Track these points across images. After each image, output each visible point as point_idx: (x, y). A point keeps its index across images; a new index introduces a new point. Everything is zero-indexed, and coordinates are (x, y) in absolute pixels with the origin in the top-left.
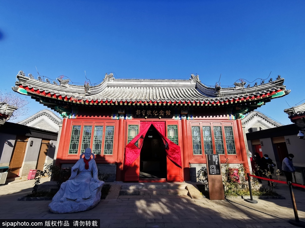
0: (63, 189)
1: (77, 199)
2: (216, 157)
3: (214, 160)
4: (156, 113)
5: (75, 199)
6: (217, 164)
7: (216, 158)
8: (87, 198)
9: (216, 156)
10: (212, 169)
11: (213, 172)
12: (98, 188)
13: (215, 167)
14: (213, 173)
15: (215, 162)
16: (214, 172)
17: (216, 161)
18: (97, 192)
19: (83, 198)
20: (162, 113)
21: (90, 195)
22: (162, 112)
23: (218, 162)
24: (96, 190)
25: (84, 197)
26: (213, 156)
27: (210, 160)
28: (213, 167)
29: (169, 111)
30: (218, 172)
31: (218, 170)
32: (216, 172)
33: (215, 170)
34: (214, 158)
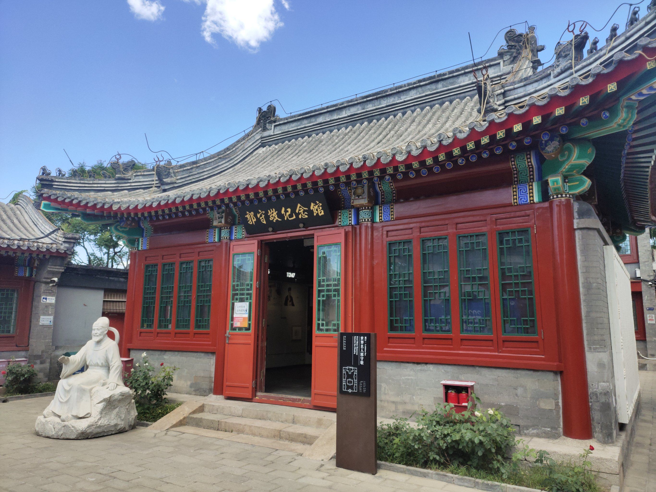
2: (362, 342)
3: (355, 351)
6: (362, 363)
7: (362, 346)
8: (81, 416)
9: (362, 338)
10: (348, 376)
11: (348, 387)
13: (356, 373)
14: (350, 391)
15: (357, 358)
16: (352, 388)
17: (362, 354)
19: (72, 416)
21: (89, 411)
22: (302, 210)
23: (367, 359)
26: (355, 337)
27: (345, 349)
28: (350, 372)
29: (317, 204)
30: (362, 389)
31: (362, 383)
32: (358, 389)
33: (356, 381)
34: (355, 344)
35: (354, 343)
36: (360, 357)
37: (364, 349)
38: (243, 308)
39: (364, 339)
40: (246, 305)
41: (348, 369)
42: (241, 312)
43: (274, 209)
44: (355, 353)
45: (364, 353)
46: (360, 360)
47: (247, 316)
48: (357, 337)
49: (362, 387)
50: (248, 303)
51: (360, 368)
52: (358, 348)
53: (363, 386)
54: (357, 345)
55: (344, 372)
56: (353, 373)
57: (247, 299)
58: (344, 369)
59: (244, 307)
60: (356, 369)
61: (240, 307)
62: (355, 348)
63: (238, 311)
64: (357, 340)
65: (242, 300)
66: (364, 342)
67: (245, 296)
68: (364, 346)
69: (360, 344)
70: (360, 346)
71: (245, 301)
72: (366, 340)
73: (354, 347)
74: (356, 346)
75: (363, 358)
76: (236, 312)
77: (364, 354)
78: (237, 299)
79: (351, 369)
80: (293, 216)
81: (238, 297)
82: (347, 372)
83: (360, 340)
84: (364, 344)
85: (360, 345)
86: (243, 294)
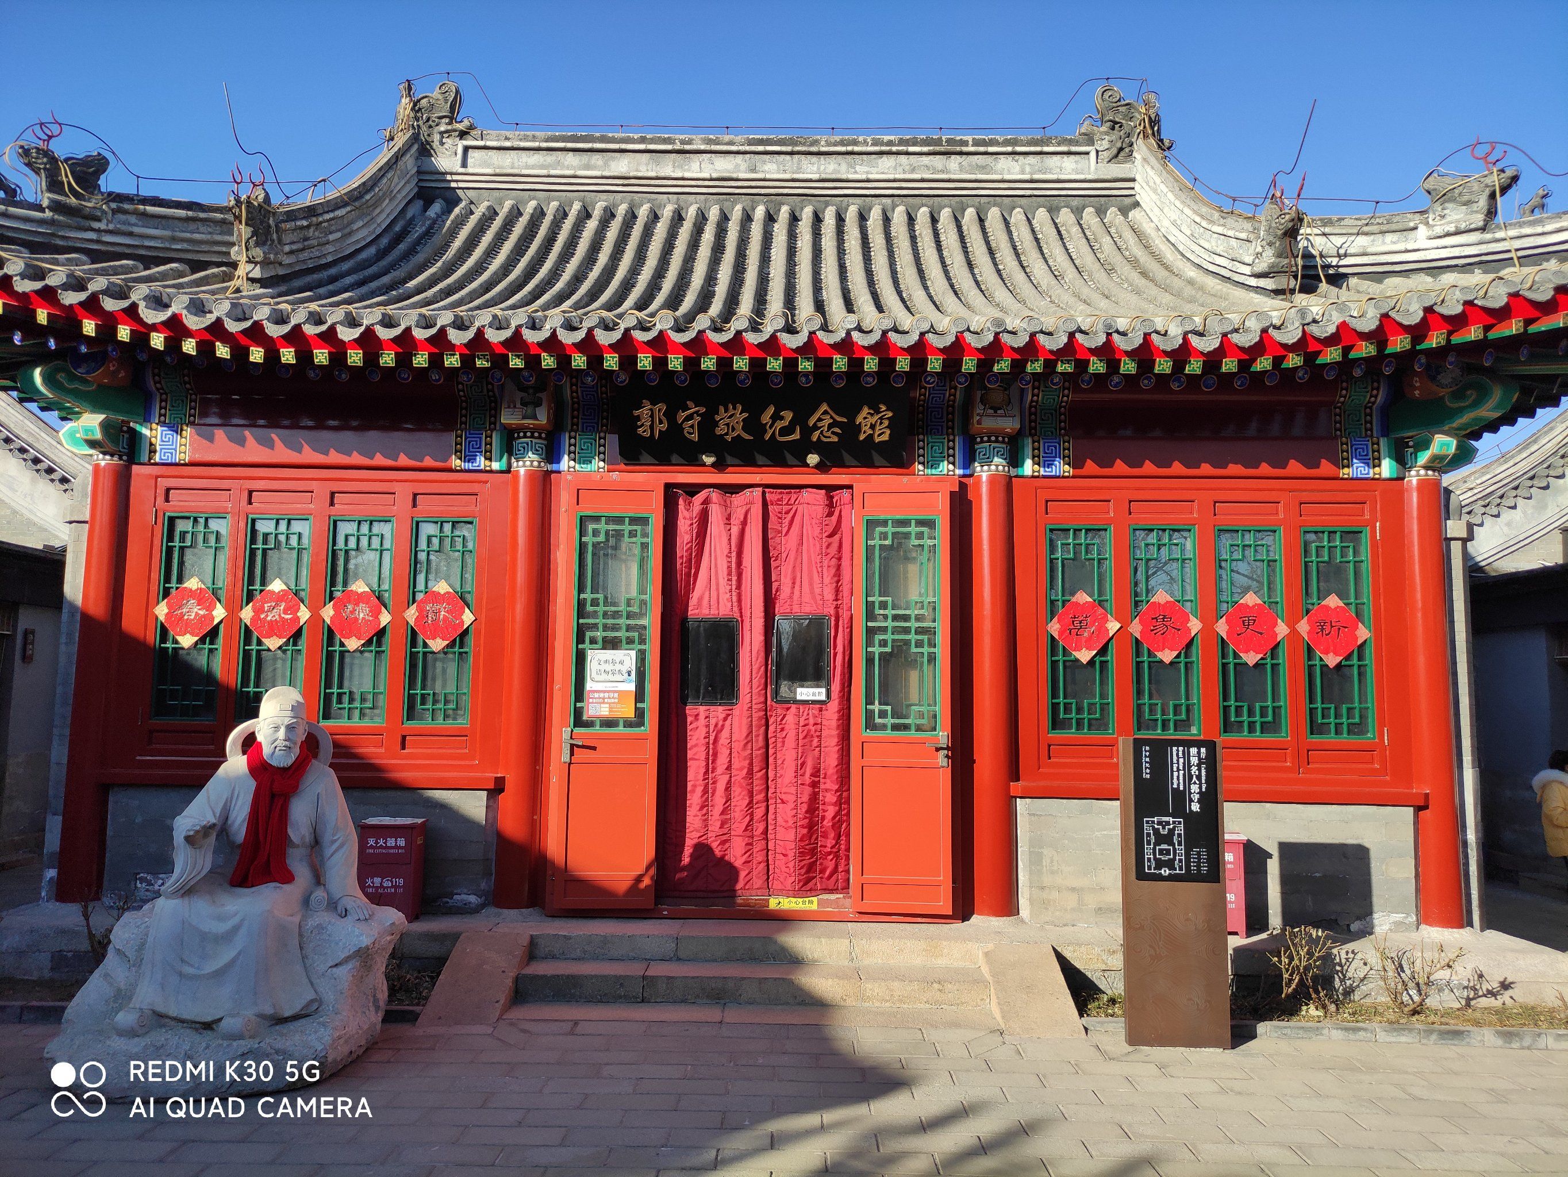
0: (131, 954)
1: (220, 1020)
2: (1194, 760)
3: (1177, 781)
4: (779, 425)
5: (209, 1019)
6: (1195, 807)
7: (1194, 769)
8: (287, 1014)
9: (1194, 751)
10: (1160, 839)
11: (1160, 864)
12: (363, 956)
13: (1180, 830)
14: (1165, 872)
15: (1181, 797)
16: (1170, 864)
17: (1195, 788)
18: (359, 979)
20: (830, 426)
21: (311, 995)
22: (828, 420)
23: (1209, 798)
24: (350, 966)
25: (269, 1010)
26: (1175, 749)
27: (1148, 776)
28: (1164, 828)
29: (878, 412)
30: (1198, 866)
31: (1198, 854)
32: (1188, 866)
33: (1181, 850)
34: (1175, 766)
35: (1172, 763)
36: (1190, 793)
37: (1199, 777)
38: (618, 667)
39: (1199, 753)
40: (626, 658)
41: (1159, 823)
42: (611, 677)
43: (740, 407)
44: (1175, 786)
45: (1200, 784)
46: (1191, 801)
47: (631, 687)
48: (1181, 749)
49: (1199, 862)
50: (633, 653)
51: (1190, 819)
52: (1184, 775)
53: (1199, 859)
54: (1181, 767)
55: (1147, 829)
56: (1172, 832)
57: (630, 641)
58: (1147, 822)
59: (621, 663)
60: (1180, 823)
61: (606, 661)
62: (1175, 774)
63: (599, 672)
64: (1181, 755)
65: (611, 644)
66: (1200, 759)
67: (622, 634)
68: (1199, 770)
69: (1188, 765)
70: (1189, 770)
71: (624, 645)
72: (1203, 755)
73: (1172, 771)
74: (1178, 770)
75: (1197, 796)
76: (594, 675)
77: (1200, 788)
78: (593, 641)
79: (1168, 823)
80: (793, 432)
81: (599, 634)
82: (1156, 832)
83: (1187, 756)
84: (1199, 766)
85: (1190, 767)
86: (615, 628)
